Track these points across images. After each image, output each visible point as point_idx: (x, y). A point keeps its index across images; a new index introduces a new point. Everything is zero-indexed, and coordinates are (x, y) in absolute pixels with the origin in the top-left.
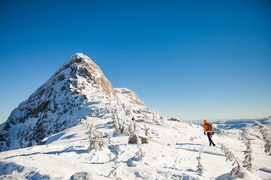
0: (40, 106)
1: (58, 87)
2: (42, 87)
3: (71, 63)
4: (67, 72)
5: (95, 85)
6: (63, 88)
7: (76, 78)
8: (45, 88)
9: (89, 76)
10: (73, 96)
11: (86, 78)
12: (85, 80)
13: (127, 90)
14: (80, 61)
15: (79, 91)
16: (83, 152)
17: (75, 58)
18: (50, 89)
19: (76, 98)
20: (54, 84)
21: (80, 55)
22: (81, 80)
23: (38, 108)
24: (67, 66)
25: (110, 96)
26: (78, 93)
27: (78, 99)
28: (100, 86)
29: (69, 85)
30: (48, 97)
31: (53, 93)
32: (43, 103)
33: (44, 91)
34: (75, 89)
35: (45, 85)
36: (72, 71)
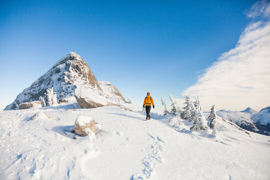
0: (41, 92)
1: (55, 77)
2: (42, 77)
3: (66, 60)
4: (62, 66)
5: (83, 78)
6: (59, 79)
7: (70, 72)
8: (44, 78)
9: (80, 71)
10: (67, 86)
11: (77, 72)
12: (77, 74)
13: (109, 83)
14: (72, 58)
15: (71, 82)
17: (69, 56)
18: (48, 79)
19: (69, 87)
20: (51, 75)
21: (74, 54)
22: (73, 73)
23: (38, 93)
24: (62, 62)
25: (94, 87)
26: (71, 84)
27: (71, 88)
28: (87, 79)
29: (64, 77)
30: (47, 86)
31: (51, 83)
32: (43, 90)
33: (44, 80)
34: (69, 80)
35: (44, 76)
36: (67, 66)
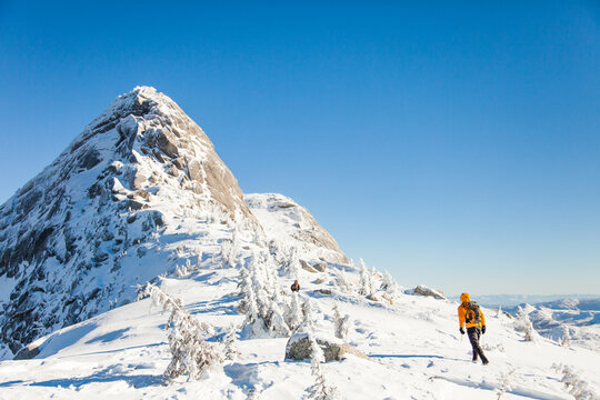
0: (25, 242)
1: (77, 186)
2: (30, 186)
3: (119, 116)
4: (105, 143)
5: (188, 183)
6: (94, 191)
7: (134, 160)
8: (41, 188)
9: (173, 154)
10: (124, 215)
11: (162, 161)
12: (158, 167)
13: (285, 200)
14: (144, 109)
15: (139, 199)
16: (150, 384)
17: (130, 102)
18: (53, 193)
19: (131, 220)
20: (65, 176)
21: (147, 93)
22: (146, 166)
23: (17, 248)
24: (107, 126)
25: (232, 217)
26: (138, 206)
27: (138, 224)
28: (204, 185)
29: (112, 183)
30: (49, 217)
31: (63, 205)
32: (33, 234)
33: (36, 197)
34: (129, 193)
35: (40, 180)
36: (123, 138)
